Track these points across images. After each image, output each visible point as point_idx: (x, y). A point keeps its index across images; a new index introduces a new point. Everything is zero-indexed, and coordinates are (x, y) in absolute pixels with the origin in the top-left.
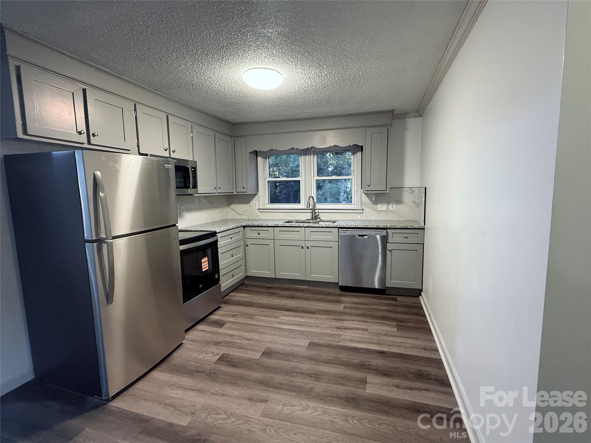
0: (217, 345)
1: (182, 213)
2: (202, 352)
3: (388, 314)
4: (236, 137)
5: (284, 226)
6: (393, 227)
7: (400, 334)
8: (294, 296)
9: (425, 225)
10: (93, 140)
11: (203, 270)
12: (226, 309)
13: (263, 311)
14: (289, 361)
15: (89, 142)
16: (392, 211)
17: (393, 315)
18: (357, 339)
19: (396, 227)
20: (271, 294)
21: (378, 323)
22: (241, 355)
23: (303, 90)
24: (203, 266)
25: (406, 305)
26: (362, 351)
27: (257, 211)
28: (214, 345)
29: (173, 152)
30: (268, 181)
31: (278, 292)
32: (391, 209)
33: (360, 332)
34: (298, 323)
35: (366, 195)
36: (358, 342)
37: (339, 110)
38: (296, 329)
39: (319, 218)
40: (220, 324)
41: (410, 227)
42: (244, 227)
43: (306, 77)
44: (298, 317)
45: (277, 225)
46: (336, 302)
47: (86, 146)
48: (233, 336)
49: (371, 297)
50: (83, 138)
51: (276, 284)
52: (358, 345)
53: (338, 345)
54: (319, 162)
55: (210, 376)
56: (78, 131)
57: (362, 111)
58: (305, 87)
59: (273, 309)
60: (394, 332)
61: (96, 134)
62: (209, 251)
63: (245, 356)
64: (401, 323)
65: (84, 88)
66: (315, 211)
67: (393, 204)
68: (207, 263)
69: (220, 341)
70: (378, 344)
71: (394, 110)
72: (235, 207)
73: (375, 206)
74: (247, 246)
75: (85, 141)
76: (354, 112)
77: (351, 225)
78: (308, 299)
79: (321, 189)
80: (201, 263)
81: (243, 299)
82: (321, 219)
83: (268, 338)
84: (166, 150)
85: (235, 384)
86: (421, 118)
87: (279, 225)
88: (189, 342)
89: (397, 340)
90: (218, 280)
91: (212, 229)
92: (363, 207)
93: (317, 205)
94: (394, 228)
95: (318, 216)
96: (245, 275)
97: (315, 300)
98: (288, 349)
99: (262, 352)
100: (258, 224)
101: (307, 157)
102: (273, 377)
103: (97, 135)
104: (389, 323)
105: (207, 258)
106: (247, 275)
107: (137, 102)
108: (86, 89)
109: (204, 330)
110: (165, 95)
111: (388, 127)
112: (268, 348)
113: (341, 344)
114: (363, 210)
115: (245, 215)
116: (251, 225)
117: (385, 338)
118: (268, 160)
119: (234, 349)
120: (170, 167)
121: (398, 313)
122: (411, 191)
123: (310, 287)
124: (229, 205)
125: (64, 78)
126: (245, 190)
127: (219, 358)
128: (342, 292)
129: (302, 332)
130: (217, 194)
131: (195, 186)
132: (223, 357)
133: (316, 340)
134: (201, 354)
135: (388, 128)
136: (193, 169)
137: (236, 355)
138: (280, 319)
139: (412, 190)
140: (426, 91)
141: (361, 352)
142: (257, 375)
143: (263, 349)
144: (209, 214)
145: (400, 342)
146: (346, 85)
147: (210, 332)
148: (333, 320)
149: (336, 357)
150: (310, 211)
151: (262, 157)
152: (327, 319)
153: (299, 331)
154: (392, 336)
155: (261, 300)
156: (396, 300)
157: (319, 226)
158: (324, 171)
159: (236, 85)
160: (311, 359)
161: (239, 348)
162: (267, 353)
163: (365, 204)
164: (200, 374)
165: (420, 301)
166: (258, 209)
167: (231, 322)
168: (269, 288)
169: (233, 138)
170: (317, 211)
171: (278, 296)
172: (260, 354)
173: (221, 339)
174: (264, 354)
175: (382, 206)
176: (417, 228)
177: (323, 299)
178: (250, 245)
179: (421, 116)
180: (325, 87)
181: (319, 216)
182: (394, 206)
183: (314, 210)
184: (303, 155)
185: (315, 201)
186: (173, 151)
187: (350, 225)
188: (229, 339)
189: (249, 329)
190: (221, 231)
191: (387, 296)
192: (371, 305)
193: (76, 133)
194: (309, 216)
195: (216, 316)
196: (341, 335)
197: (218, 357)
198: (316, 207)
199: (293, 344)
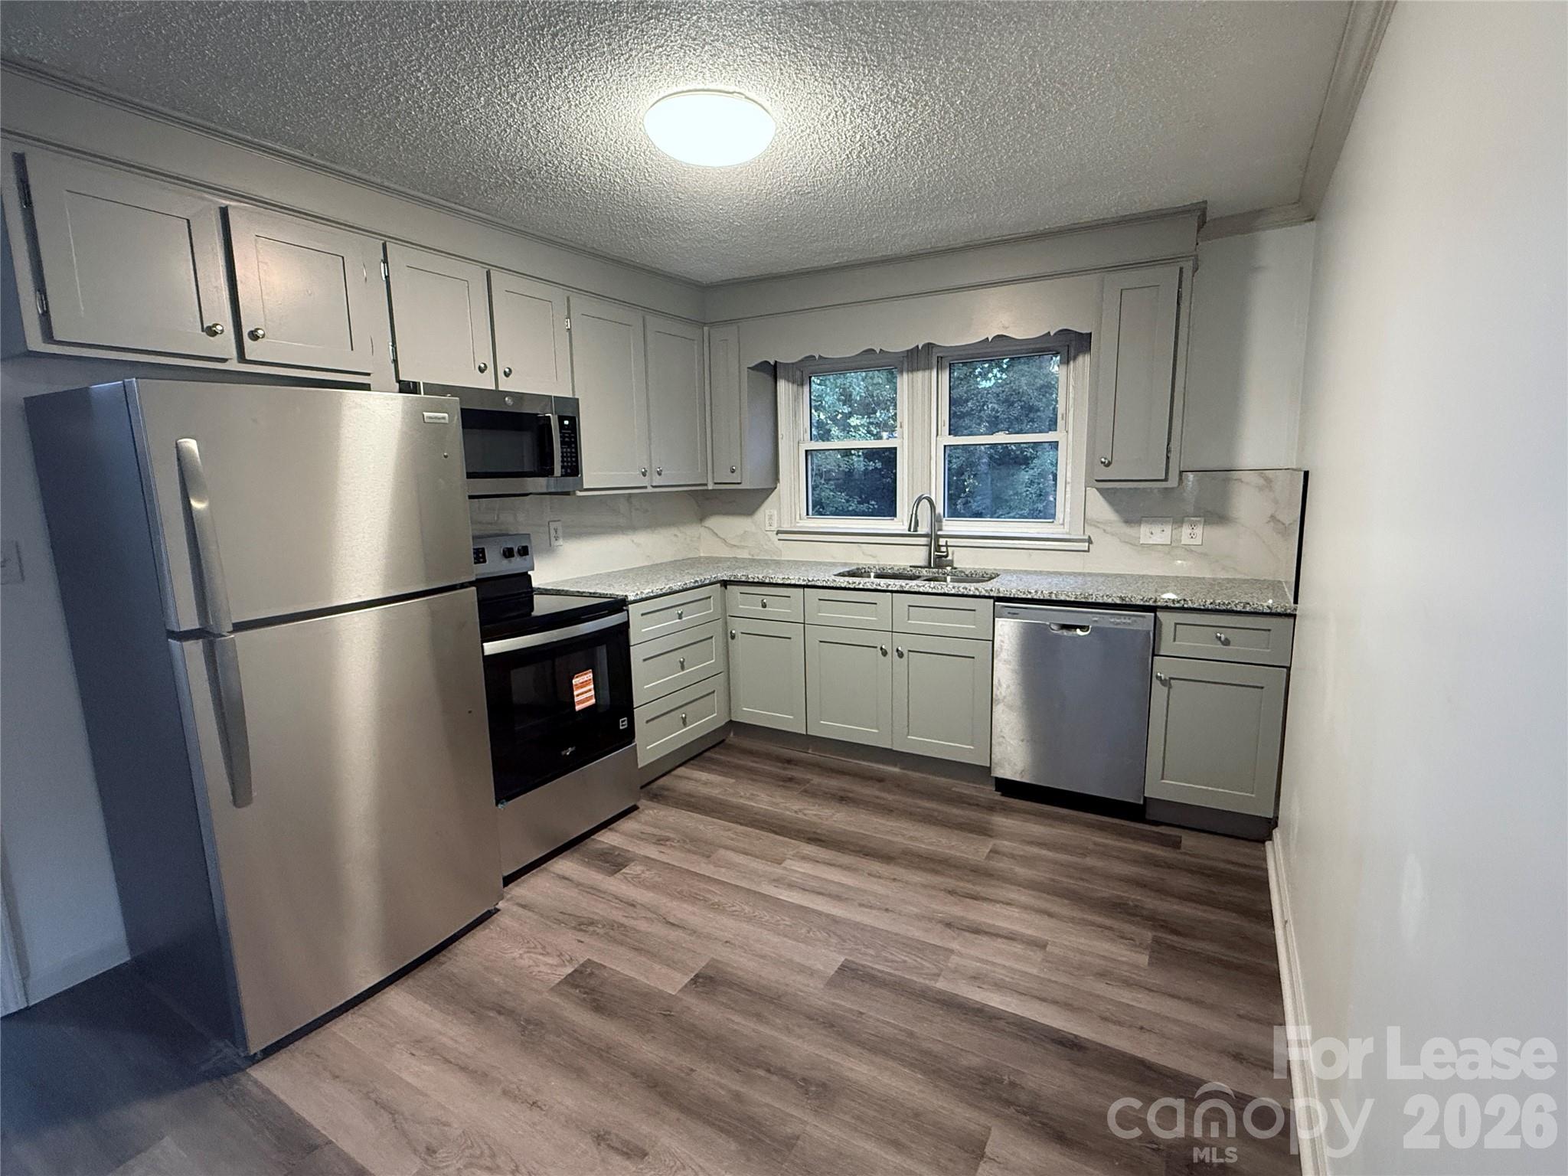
0: (581, 930)
1: (555, 543)
2: (535, 947)
3: (1135, 896)
4: (712, 324)
5: (832, 585)
6: (1177, 605)
7: (1157, 979)
8: (851, 795)
9: (1296, 601)
10: (252, 349)
11: (578, 708)
12: (652, 815)
13: (746, 835)
14: (759, 1017)
15: (241, 357)
16: (1188, 549)
17: (1151, 903)
18: (1000, 974)
19: (1190, 605)
20: (788, 784)
21: (1093, 924)
22: (632, 974)
23: (858, 157)
24: (578, 695)
25: (1211, 868)
26: (1001, 1024)
27: (775, 538)
28: (574, 928)
29: (507, 375)
30: (806, 451)
31: (809, 776)
32: (1185, 539)
33: (1018, 948)
34: (834, 889)
35: (1101, 494)
36: (999, 986)
37: (1009, 218)
38: (819, 908)
39: (951, 564)
40: (615, 862)
41: (1239, 608)
42: (725, 584)
43: (853, 110)
44: (840, 866)
45: (813, 583)
46: (971, 832)
47: (234, 365)
48: (633, 905)
49: (1089, 825)
50: (225, 346)
51: (810, 751)
52: (996, 1001)
53: (928, 987)
54: (1025, 388)
55: (524, 1028)
56: (205, 326)
57: (1087, 216)
58: (863, 145)
59: (776, 833)
60: (1137, 967)
61: (260, 332)
62: (602, 652)
63: (642, 979)
64: (1175, 938)
65: (223, 206)
66: (937, 541)
67: (1193, 525)
68: (592, 686)
69: (596, 917)
70: (1067, 1006)
71: (1205, 202)
72: (716, 522)
73: (1130, 531)
74: (733, 637)
75: (233, 352)
76: (1063, 221)
77: (1036, 592)
78: (887, 810)
79: (1027, 464)
80: (570, 688)
81: (705, 791)
82: (955, 566)
83: (726, 926)
84: (482, 370)
85: (579, 1073)
86: (1313, 224)
87: (819, 584)
88: (515, 908)
89: (1142, 1001)
90: (629, 735)
91: (618, 591)
92: (1090, 532)
93: (944, 522)
94: (1183, 609)
95: (947, 556)
96: (727, 720)
97: (910, 815)
98: (771, 975)
99: (693, 975)
100: (760, 577)
101: (919, 376)
102: (692, 1070)
103: (263, 336)
104: (1129, 928)
105: (591, 675)
106: (733, 719)
107: (389, 237)
108: (227, 207)
109: (567, 875)
110: (478, 214)
111: (1182, 264)
112: (713, 964)
113: (941, 985)
114: (1090, 541)
115: (743, 547)
116: (744, 579)
117: (1101, 988)
118: (806, 389)
119: (621, 950)
120: (444, 418)
121: (1173, 895)
122: (1262, 482)
123: (905, 772)
124: (702, 519)
125: (163, 180)
126: (735, 478)
127: (570, 975)
128: (1004, 799)
129: (835, 920)
130: (650, 490)
131: (573, 468)
132: (581, 973)
133: (866, 960)
134: (528, 952)
135: (1181, 269)
136: (566, 422)
137: (618, 973)
138: (785, 868)
139: (1268, 480)
140: (1320, 116)
141: (995, 1029)
142: (649, 1052)
143: (699, 965)
144: (638, 545)
145: (1149, 1011)
146: (1002, 126)
147: (578, 885)
148: (942, 894)
149: (911, 1034)
150: (924, 541)
151: (788, 381)
152: (925, 886)
153: (828, 916)
154: (1128, 983)
155: (752, 797)
156: (1176, 844)
157: (934, 591)
158: (1039, 414)
159: (649, 162)
160: (831, 1024)
161: (636, 949)
162: (707, 982)
163: (1095, 524)
164: (501, 1018)
165: (1265, 859)
166: (778, 532)
167: (647, 861)
168: (789, 761)
169: (706, 329)
170: (942, 541)
171: (805, 791)
172: (686, 980)
173: (600, 910)
174: (695, 983)
175: (1157, 529)
176: (1269, 611)
177: (936, 814)
178: (739, 636)
179: (1312, 220)
180: (929, 141)
181: (949, 558)
182: (1199, 530)
183: (934, 538)
184: (908, 371)
185: (940, 509)
186: (505, 372)
187: (1033, 591)
188: (618, 916)
189: (686, 887)
190: (644, 596)
191: (1147, 827)
192: (1084, 855)
193: (200, 332)
194: (915, 556)
195: (618, 834)
196: (952, 951)
197: (569, 970)
198: (944, 528)
199: (791, 961)
